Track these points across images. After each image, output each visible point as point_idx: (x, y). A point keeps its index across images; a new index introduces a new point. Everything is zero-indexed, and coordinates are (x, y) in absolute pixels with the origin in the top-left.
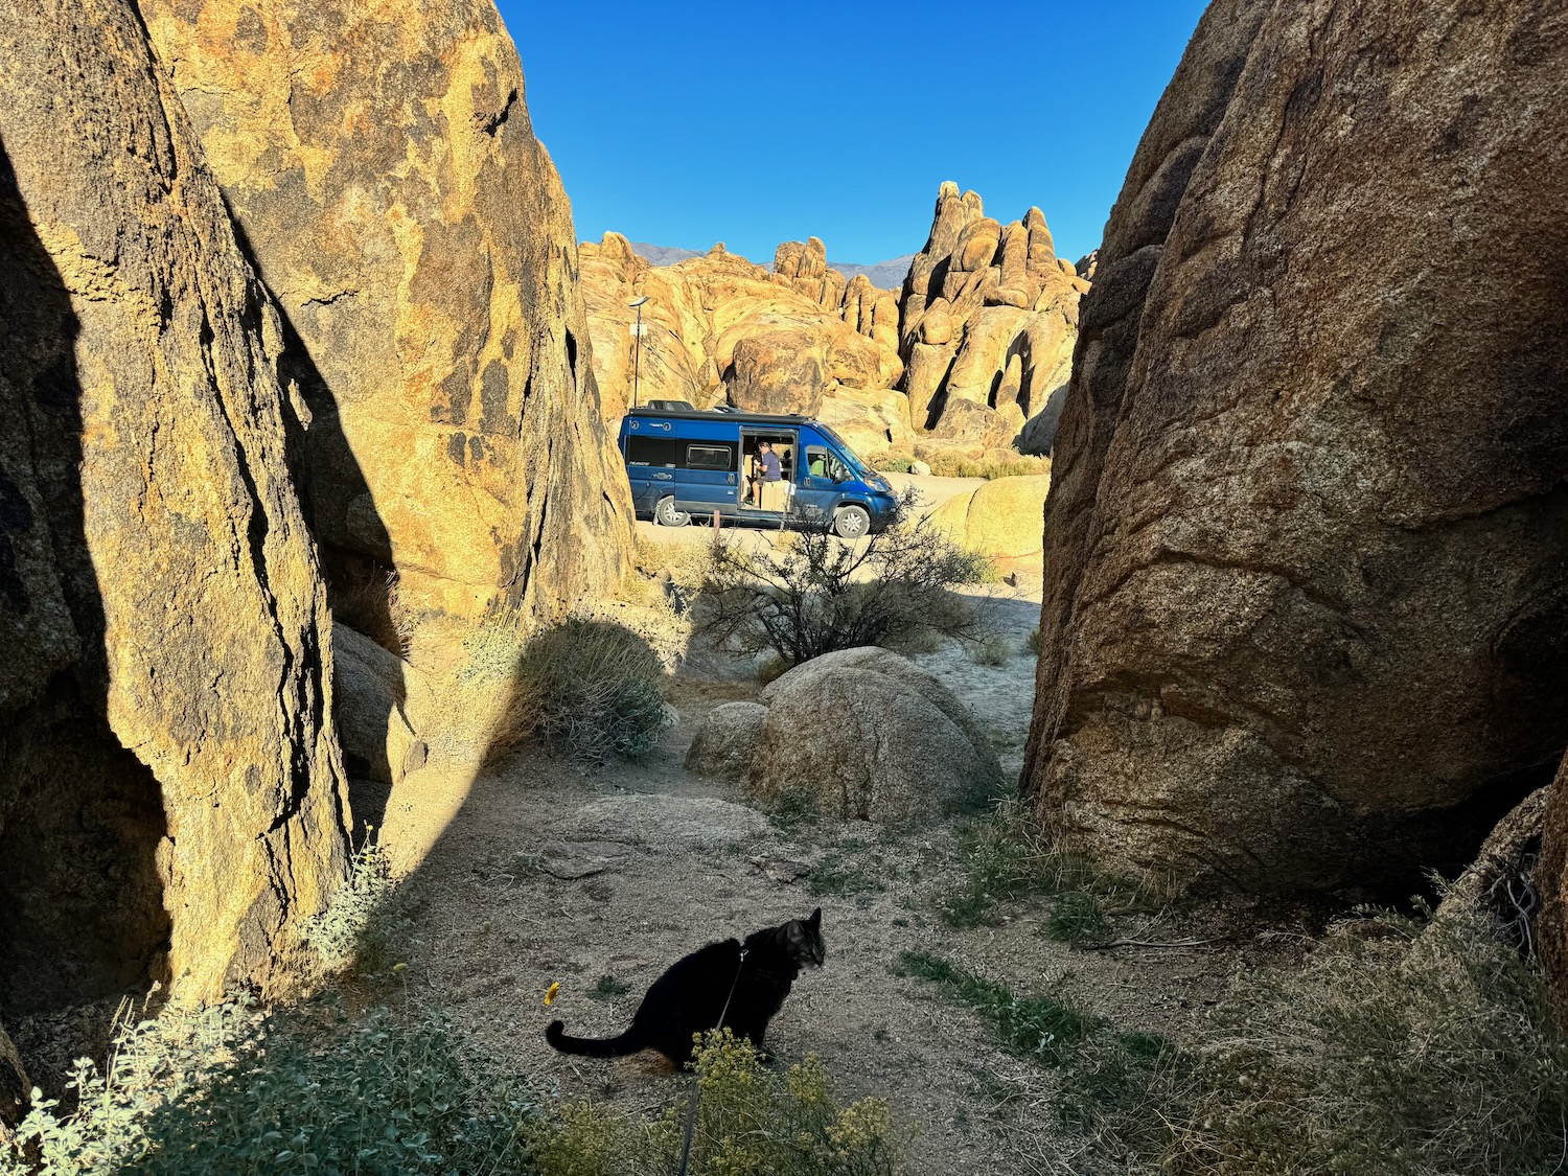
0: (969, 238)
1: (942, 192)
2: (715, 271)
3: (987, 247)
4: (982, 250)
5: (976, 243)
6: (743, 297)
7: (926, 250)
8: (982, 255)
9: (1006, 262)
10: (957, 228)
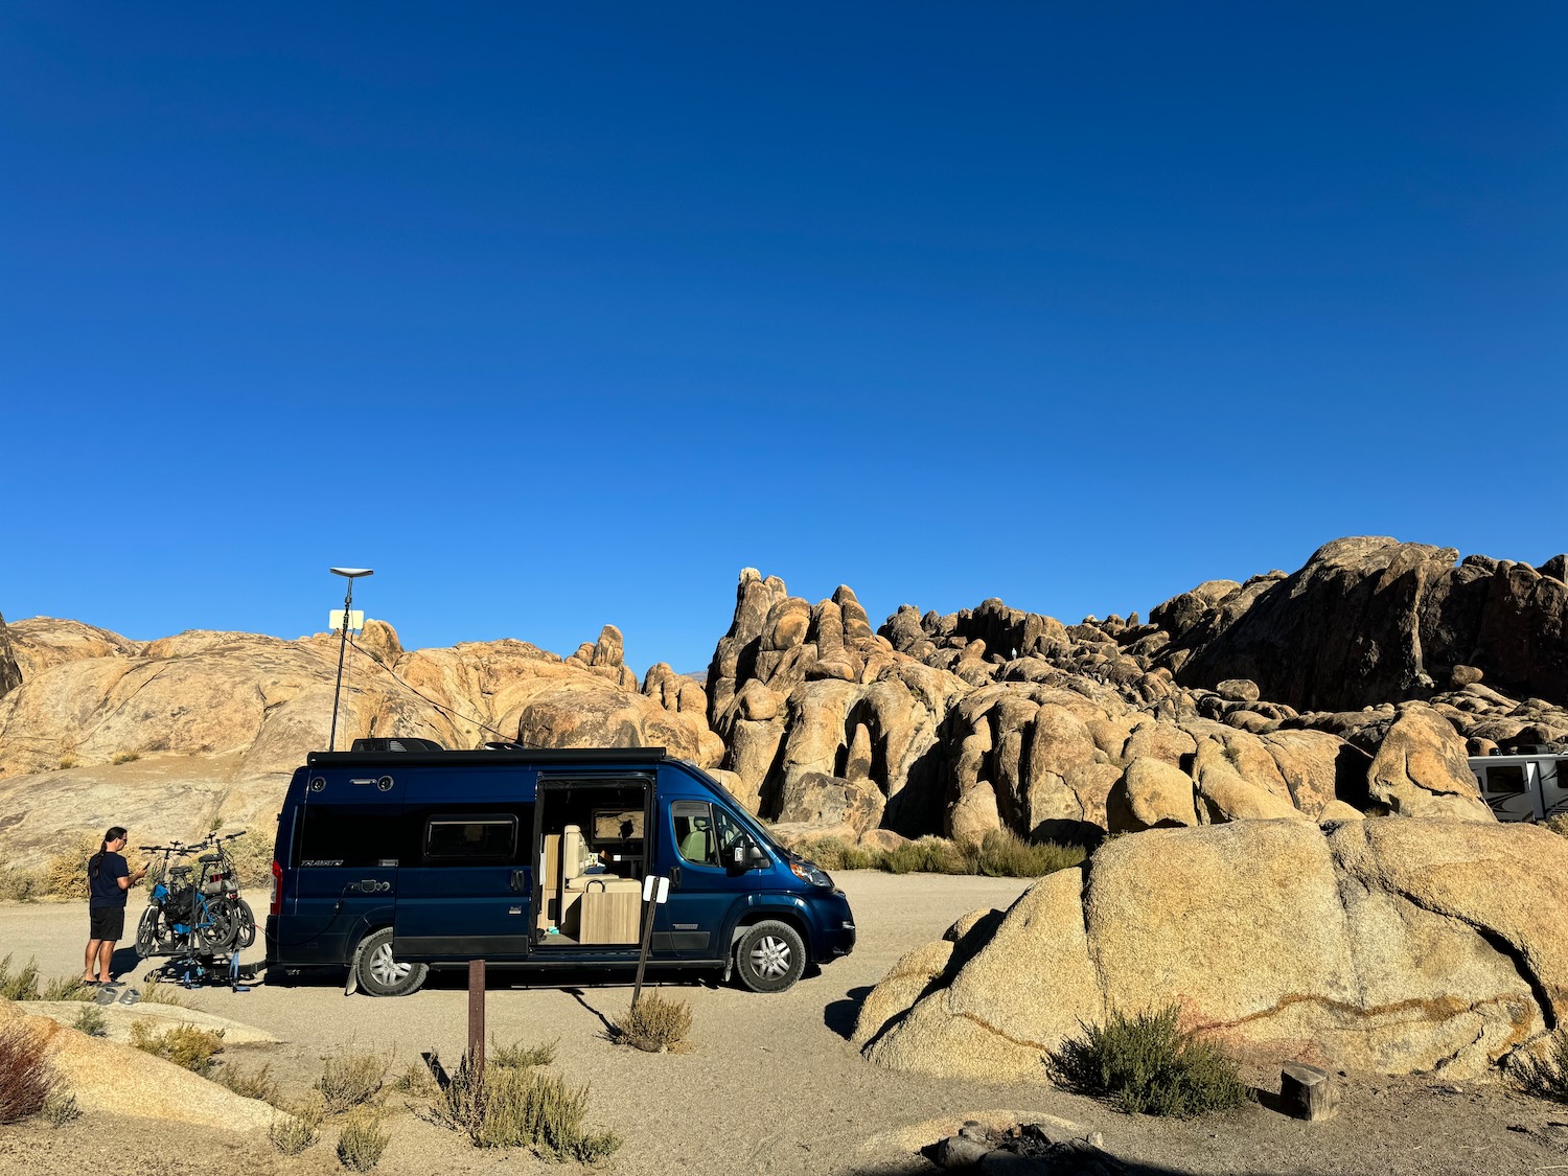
0: (779, 616)
1: (743, 577)
2: (497, 652)
3: (799, 625)
4: (793, 629)
5: (786, 621)
6: (532, 678)
7: (732, 633)
8: (795, 633)
9: (822, 638)
10: (763, 609)
